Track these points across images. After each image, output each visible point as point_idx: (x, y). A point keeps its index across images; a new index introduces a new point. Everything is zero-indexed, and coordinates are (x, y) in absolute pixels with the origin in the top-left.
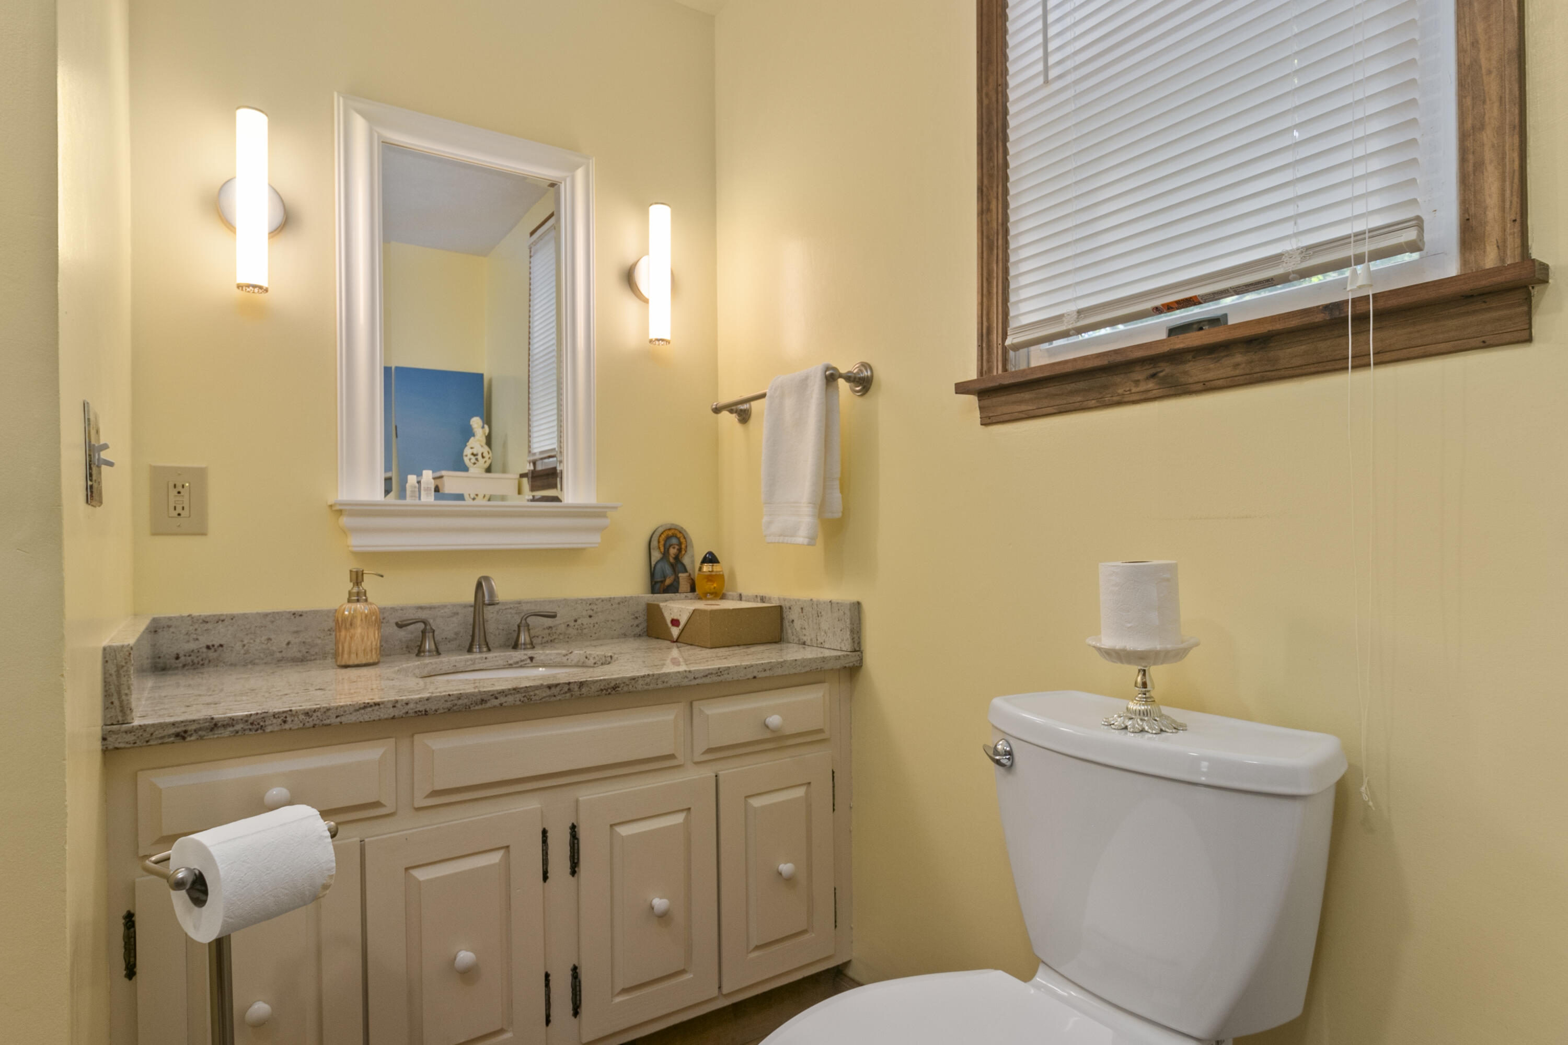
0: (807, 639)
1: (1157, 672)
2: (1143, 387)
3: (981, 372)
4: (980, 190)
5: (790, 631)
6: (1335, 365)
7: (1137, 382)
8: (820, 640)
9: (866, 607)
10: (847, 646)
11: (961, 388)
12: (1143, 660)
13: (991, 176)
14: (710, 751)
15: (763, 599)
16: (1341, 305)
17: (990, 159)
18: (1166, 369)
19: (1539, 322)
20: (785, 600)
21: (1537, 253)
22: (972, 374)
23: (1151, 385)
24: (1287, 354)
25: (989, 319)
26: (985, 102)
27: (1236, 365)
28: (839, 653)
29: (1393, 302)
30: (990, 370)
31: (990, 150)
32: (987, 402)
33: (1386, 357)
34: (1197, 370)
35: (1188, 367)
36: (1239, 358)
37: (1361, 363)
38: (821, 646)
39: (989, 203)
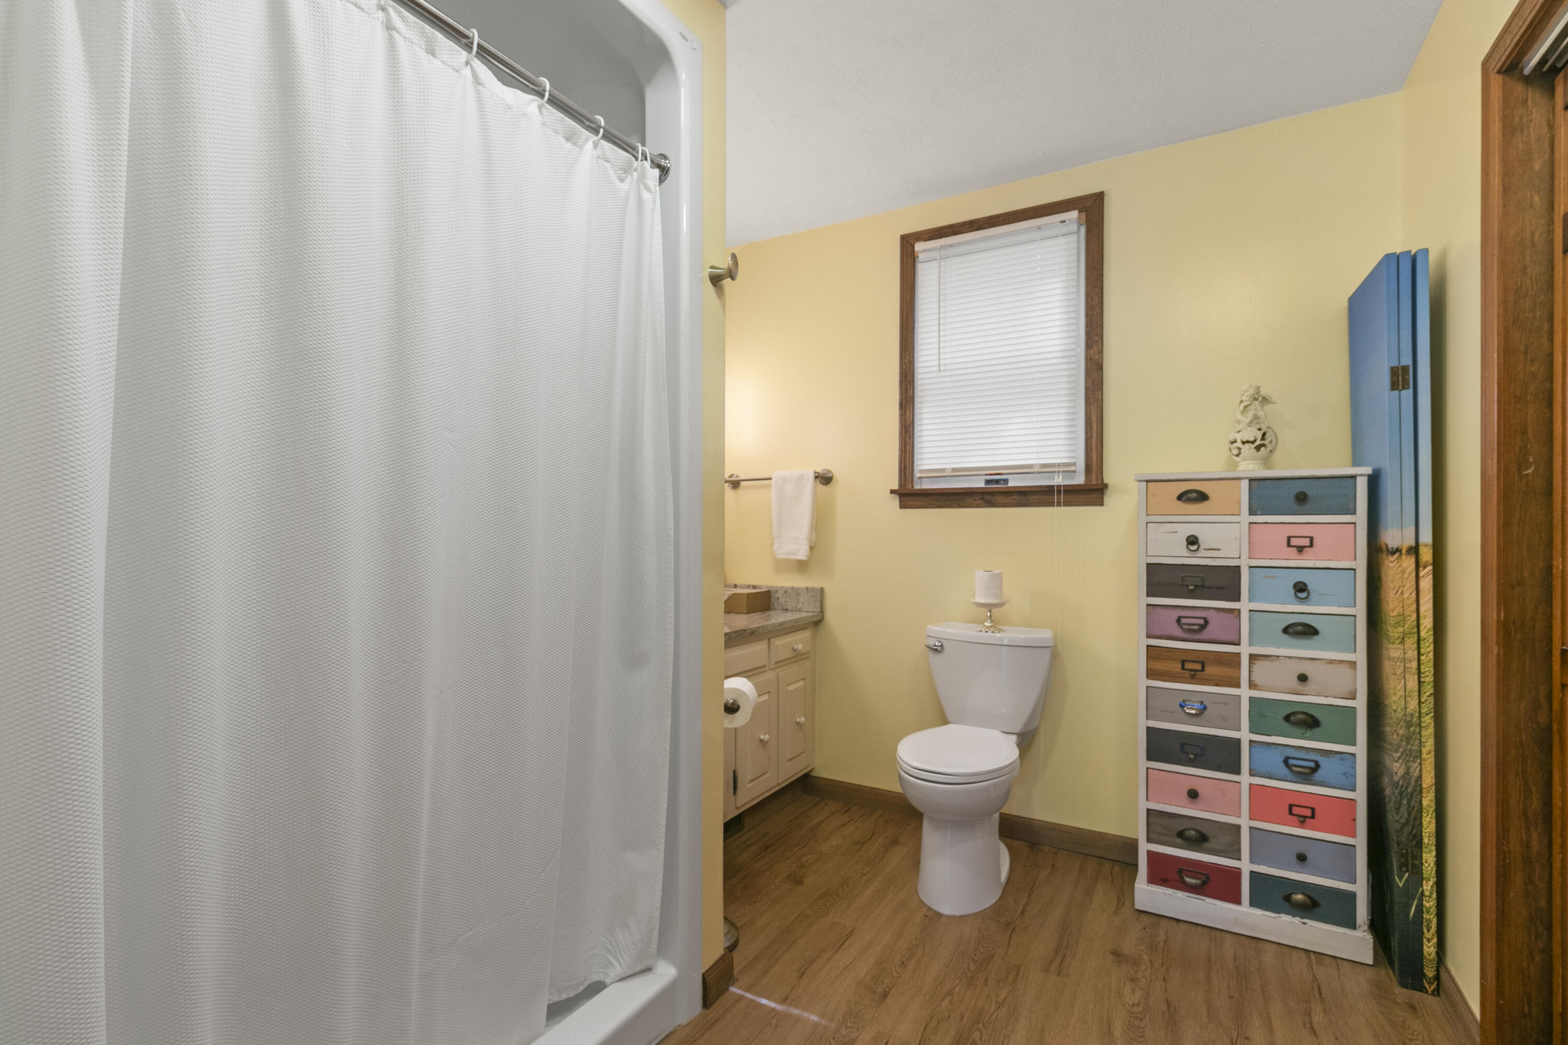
0: (789, 607)
1: (994, 610)
2: (977, 502)
3: (900, 485)
4: (901, 404)
5: (776, 604)
6: (1051, 504)
7: (975, 500)
8: (798, 607)
9: (827, 590)
10: (818, 610)
11: (892, 492)
12: (990, 607)
13: (906, 400)
14: (777, 663)
15: (754, 587)
16: (1053, 486)
17: (906, 392)
18: (988, 497)
19: (1106, 499)
20: (772, 587)
21: (1105, 482)
22: (896, 487)
23: (981, 502)
24: (1032, 498)
25: (905, 463)
26: (904, 367)
27: (1014, 500)
28: (812, 614)
29: (1068, 488)
30: (905, 485)
31: (906, 389)
32: (903, 499)
33: (1067, 504)
34: (999, 499)
35: (996, 497)
36: (1016, 497)
37: (1059, 505)
38: (800, 611)
39: (905, 411)
